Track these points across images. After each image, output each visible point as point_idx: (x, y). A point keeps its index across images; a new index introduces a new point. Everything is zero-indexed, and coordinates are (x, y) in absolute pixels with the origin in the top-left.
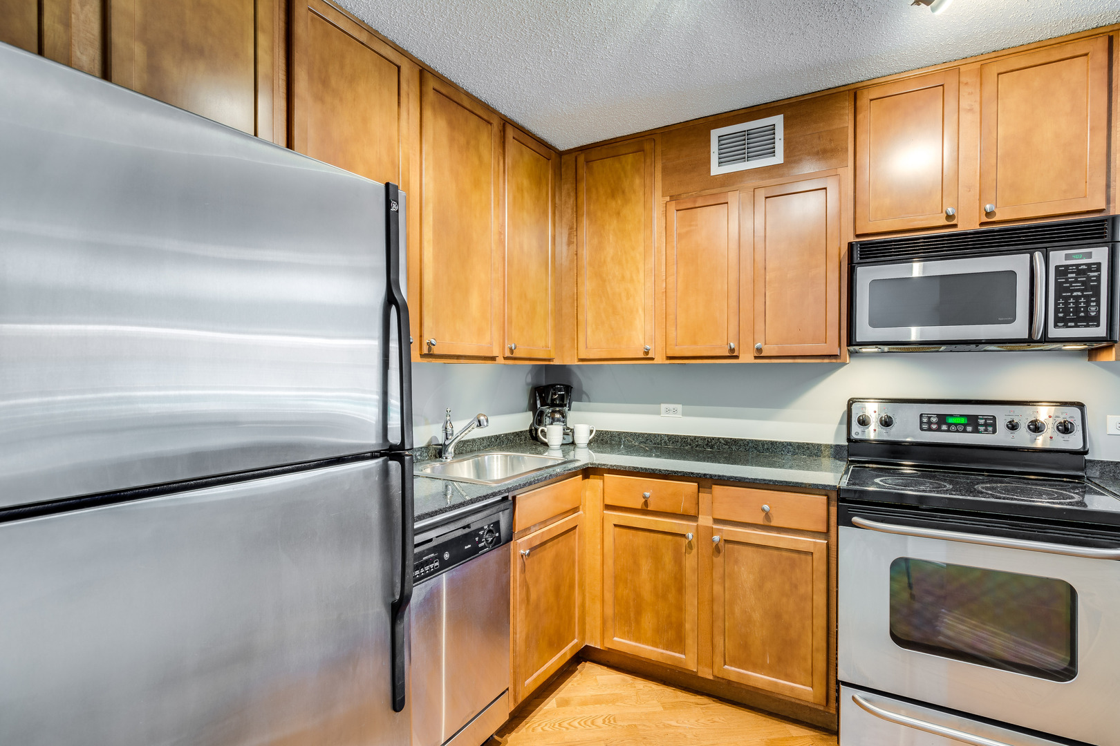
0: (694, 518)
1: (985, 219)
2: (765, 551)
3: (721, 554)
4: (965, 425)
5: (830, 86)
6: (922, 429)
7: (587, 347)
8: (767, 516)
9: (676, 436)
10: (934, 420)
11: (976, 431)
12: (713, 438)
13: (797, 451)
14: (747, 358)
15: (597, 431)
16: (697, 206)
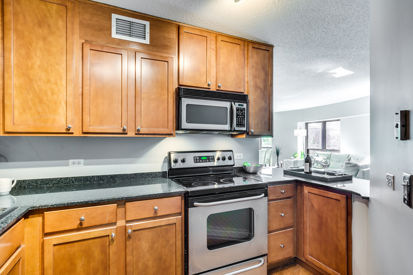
0: (115, 224)
1: (218, 89)
2: (154, 229)
3: (131, 239)
4: (206, 160)
5: (170, 19)
6: (195, 162)
7: (14, 124)
8: (156, 212)
9: (80, 177)
10: (198, 158)
11: (209, 161)
12: (104, 176)
13: (146, 176)
14: (131, 134)
15: (17, 181)
16: (104, 51)
